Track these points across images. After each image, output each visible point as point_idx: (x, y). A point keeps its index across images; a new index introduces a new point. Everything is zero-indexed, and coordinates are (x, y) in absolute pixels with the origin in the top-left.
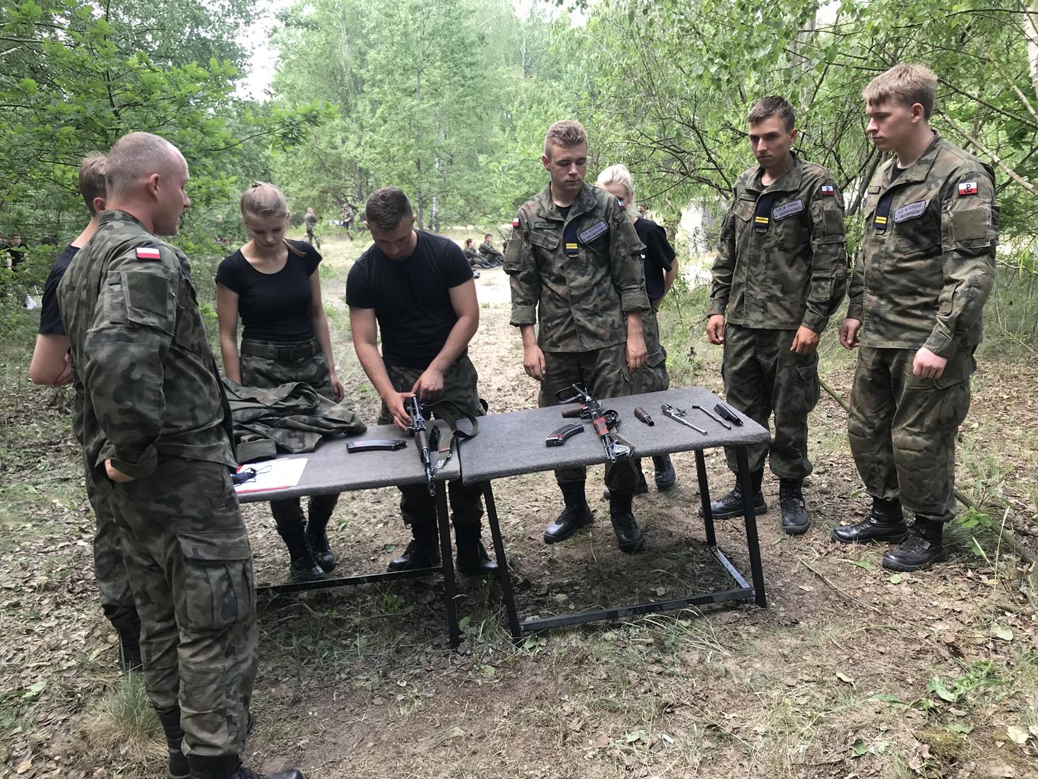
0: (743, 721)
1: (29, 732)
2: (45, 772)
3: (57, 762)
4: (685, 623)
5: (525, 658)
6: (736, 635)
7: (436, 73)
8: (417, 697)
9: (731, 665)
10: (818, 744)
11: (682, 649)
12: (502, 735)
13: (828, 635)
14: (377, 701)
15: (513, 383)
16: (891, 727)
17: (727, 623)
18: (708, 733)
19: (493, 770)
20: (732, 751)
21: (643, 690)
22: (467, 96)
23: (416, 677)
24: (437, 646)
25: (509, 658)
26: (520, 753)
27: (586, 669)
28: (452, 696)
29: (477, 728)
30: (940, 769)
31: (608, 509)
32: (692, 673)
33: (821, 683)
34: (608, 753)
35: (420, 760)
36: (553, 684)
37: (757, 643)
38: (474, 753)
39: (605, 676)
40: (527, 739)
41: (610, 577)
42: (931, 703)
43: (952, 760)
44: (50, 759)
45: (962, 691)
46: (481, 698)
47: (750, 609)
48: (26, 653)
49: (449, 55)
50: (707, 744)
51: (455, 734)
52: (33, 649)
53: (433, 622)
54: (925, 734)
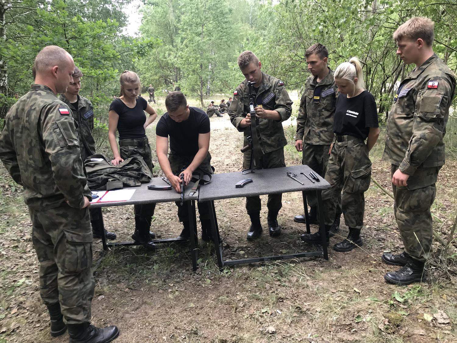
0: (312, 306)
1: (17, 298)
2: (23, 314)
3: (28, 310)
4: (292, 265)
5: (224, 276)
6: (314, 271)
7: (210, 26)
8: (177, 290)
9: (310, 283)
10: (342, 317)
11: (290, 275)
12: (210, 307)
13: (353, 272)
14: (161, 291)
15: (234, 162)
16: (374, 311)
17: (310, 266)
18: (296, 310)
19: (205, 321)
20: (306, 318)
21: (271, 292)
22: (223, 36)
23: (177, 282)
24: (188, 270)
25: (217, 276)
26: (217, 315)
27: (248, 282)
28: (192, 291)
29: (200, 304)
30: (392, 329)
31: (267, 217)
32: (293, 285)
33: (347, 292)
34: (253, 316)
35: (175, 316)
36: (234, 287)
37: (322, 275)
38: (198, 314)
39: (256, 285)
40: (220, 310)
41: (263, 245)
42: (392, 302)
43: (398, 326)
44: (25, 308)
45: (406, 298)
46: (204, 292)
47: (321, 260)
48: (19, 266)
49: (216, 18)
50: (295, 314)
51: (191, 306)
52: (22, 264)
53: (187, 260)
54: (388, 315)
